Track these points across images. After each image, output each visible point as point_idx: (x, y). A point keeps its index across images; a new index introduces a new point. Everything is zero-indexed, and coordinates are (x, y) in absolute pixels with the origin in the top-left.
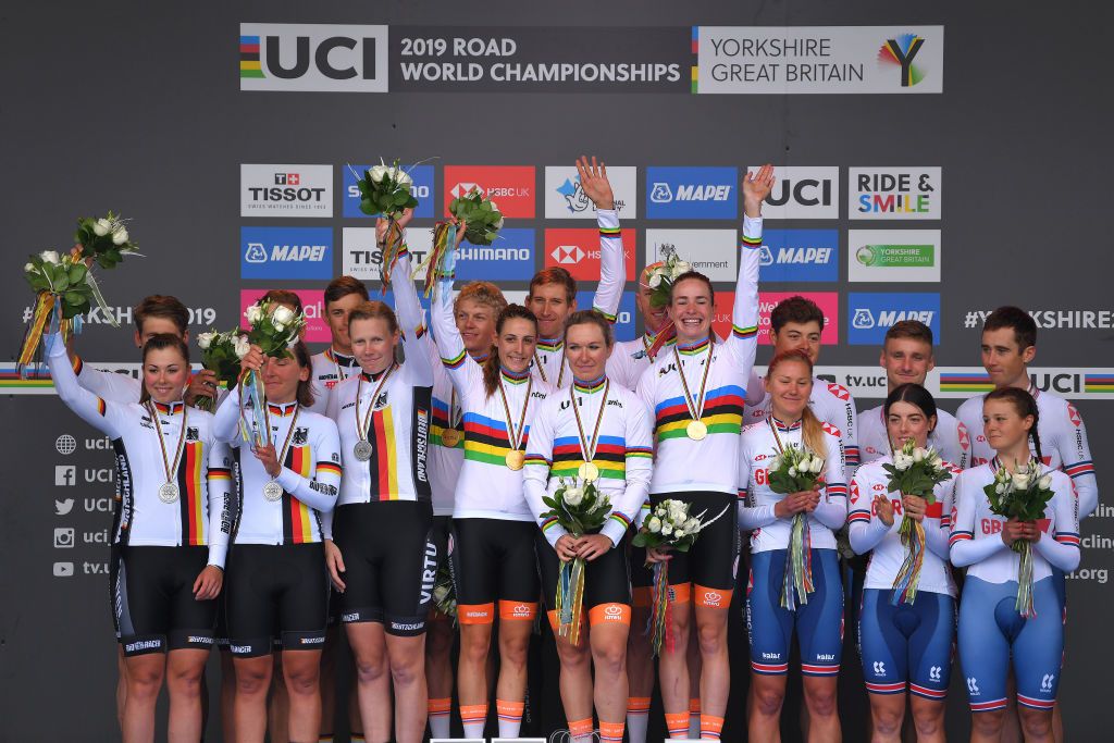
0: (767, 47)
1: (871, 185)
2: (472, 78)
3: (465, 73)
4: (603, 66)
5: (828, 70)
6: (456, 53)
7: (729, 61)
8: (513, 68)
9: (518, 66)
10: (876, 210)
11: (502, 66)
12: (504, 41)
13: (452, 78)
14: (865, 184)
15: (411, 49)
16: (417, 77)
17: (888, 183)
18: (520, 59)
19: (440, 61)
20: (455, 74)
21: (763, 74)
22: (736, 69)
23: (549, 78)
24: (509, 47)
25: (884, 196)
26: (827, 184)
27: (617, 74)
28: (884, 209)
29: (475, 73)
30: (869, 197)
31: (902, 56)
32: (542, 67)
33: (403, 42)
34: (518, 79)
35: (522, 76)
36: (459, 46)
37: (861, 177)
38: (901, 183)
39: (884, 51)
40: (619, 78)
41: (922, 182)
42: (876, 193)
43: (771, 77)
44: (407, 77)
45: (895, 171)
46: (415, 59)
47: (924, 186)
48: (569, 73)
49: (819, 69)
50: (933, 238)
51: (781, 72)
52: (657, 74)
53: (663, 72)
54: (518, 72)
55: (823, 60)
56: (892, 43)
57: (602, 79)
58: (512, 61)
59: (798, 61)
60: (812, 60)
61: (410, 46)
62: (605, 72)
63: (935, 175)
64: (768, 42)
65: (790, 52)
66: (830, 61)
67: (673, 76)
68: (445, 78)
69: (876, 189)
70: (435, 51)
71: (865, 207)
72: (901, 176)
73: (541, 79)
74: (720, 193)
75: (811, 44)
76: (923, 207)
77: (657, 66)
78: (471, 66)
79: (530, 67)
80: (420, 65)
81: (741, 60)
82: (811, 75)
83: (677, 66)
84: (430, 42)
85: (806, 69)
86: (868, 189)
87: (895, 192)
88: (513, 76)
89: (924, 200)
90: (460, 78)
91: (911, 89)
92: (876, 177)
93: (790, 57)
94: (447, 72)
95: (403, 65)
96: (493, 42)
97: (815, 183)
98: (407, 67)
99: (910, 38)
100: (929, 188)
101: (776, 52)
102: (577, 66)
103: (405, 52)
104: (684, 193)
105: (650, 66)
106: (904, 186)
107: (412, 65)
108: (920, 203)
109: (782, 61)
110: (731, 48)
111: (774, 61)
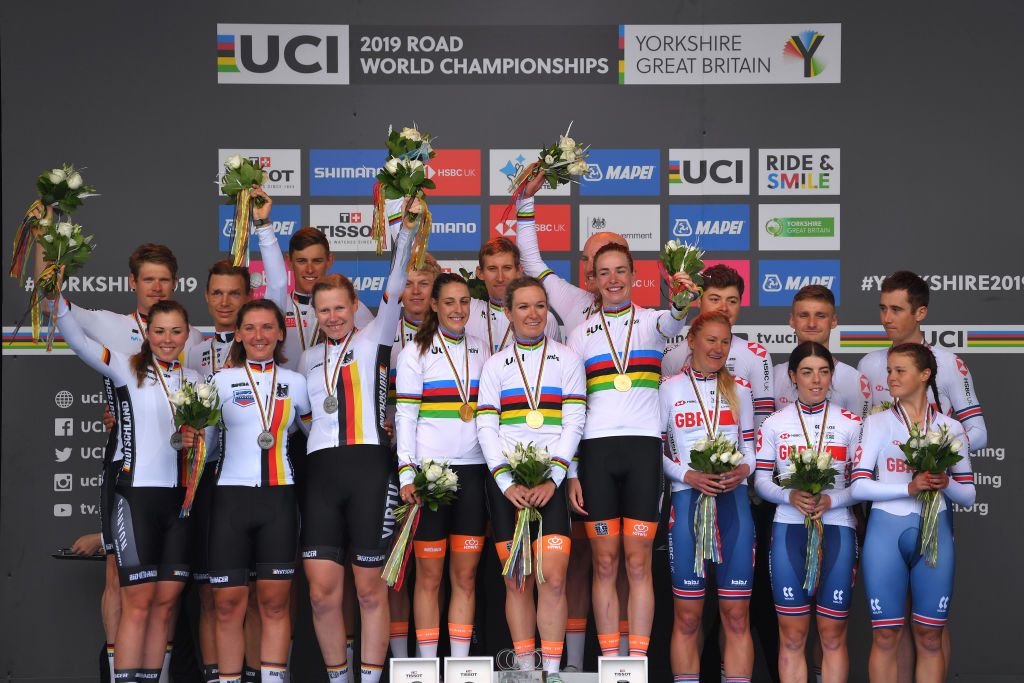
0: (686, 42)
1: (778, 165)
2: (423, 71)
3: (418, 67)
4: (540, 61)
5: (739, 63)
6: (409, 50)
7: (652, 55)
8: (461, 62)
9: (465, 61)
10: (783, 187)
11: (450, 60)
12: (452, 39)
13: (406, 72)
14: (773, 164)
15: (370, 46)
16: (375, 71)
17: (793, 163)
18: (466, 54)
19: (395, 56)
20: (408, 68)
21: (682, 67)
22: (658, 63)
23: (492, 71)
24: (456, 44)
25: (790, 174)
26: (739, 164)
27: (553, 67)
28: (790, 186)
29: (427, 67)
30: (776, 175)
31: (805, 50)
32: (486, 62)
33: (362, 40)
34: (465, 72)
35: (468, 70)
36: (412, 43)
37: (769, 157)
38: (805, 162)
39: (789, 45)
40: (554, 71)
41: (824, 162)
42: (783, 172)
43: (689, 69)
44: (366, 70)
45: (800, 153)
46: (373, 55)
47: (825, 165)
48: (511, 66)
49: (732, 62)
50: (833, 211)
51: (698, 65)
52: (589, 67)
53: (594, 65)
54: (464, 66)
55: (735, 54)
56: (796, 39)
57: (540, 71)
58: (460, 56)
59: (713, 55)
60: (725, 54)
61: (369, 43)
62: (542, 66)
63: (834, 155)
64: (686, 39)
65: (706, 47)
66: (741, 55)
67: (603, 69)
68: (400, 72)
69: (782, 168)
70: (391, 47)
71: (773, 184)
72: (805, 157)
73: (485, 72)
74: (645, 172)
75: (724, 40)
76: (824, 184)
77: (588, 60)
78: (423, 61)
79: (475, 62)
80: (378, 60)
81: (662, 54)
82: (725, 67)
83: (606, 60)
84: (386, 39)
85: (720, 62)
86: (776, 169)
87: (800, 171)
88: (461, 70)
89: (825, 178)
90: (413, 71)
91: (813, 80)
92: (782, 157)
93: (706, 52)
94: (401, 66)
95: (362, 60)
96: (442, 39)
97: (728, 163)
98: (366, 62)
99: (813, 34)
100: (829, 167)
101: (693, 47)
102: (517, 60)
103: (364, 49)
104: (613, 173)
105: (582, 60)
106: (808, 166)
107: (370, 61)
108: (821, 181)
109: (699, 55)
110: (654, 43)
111: (692, 55)
